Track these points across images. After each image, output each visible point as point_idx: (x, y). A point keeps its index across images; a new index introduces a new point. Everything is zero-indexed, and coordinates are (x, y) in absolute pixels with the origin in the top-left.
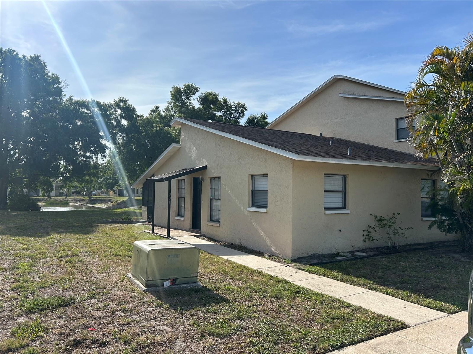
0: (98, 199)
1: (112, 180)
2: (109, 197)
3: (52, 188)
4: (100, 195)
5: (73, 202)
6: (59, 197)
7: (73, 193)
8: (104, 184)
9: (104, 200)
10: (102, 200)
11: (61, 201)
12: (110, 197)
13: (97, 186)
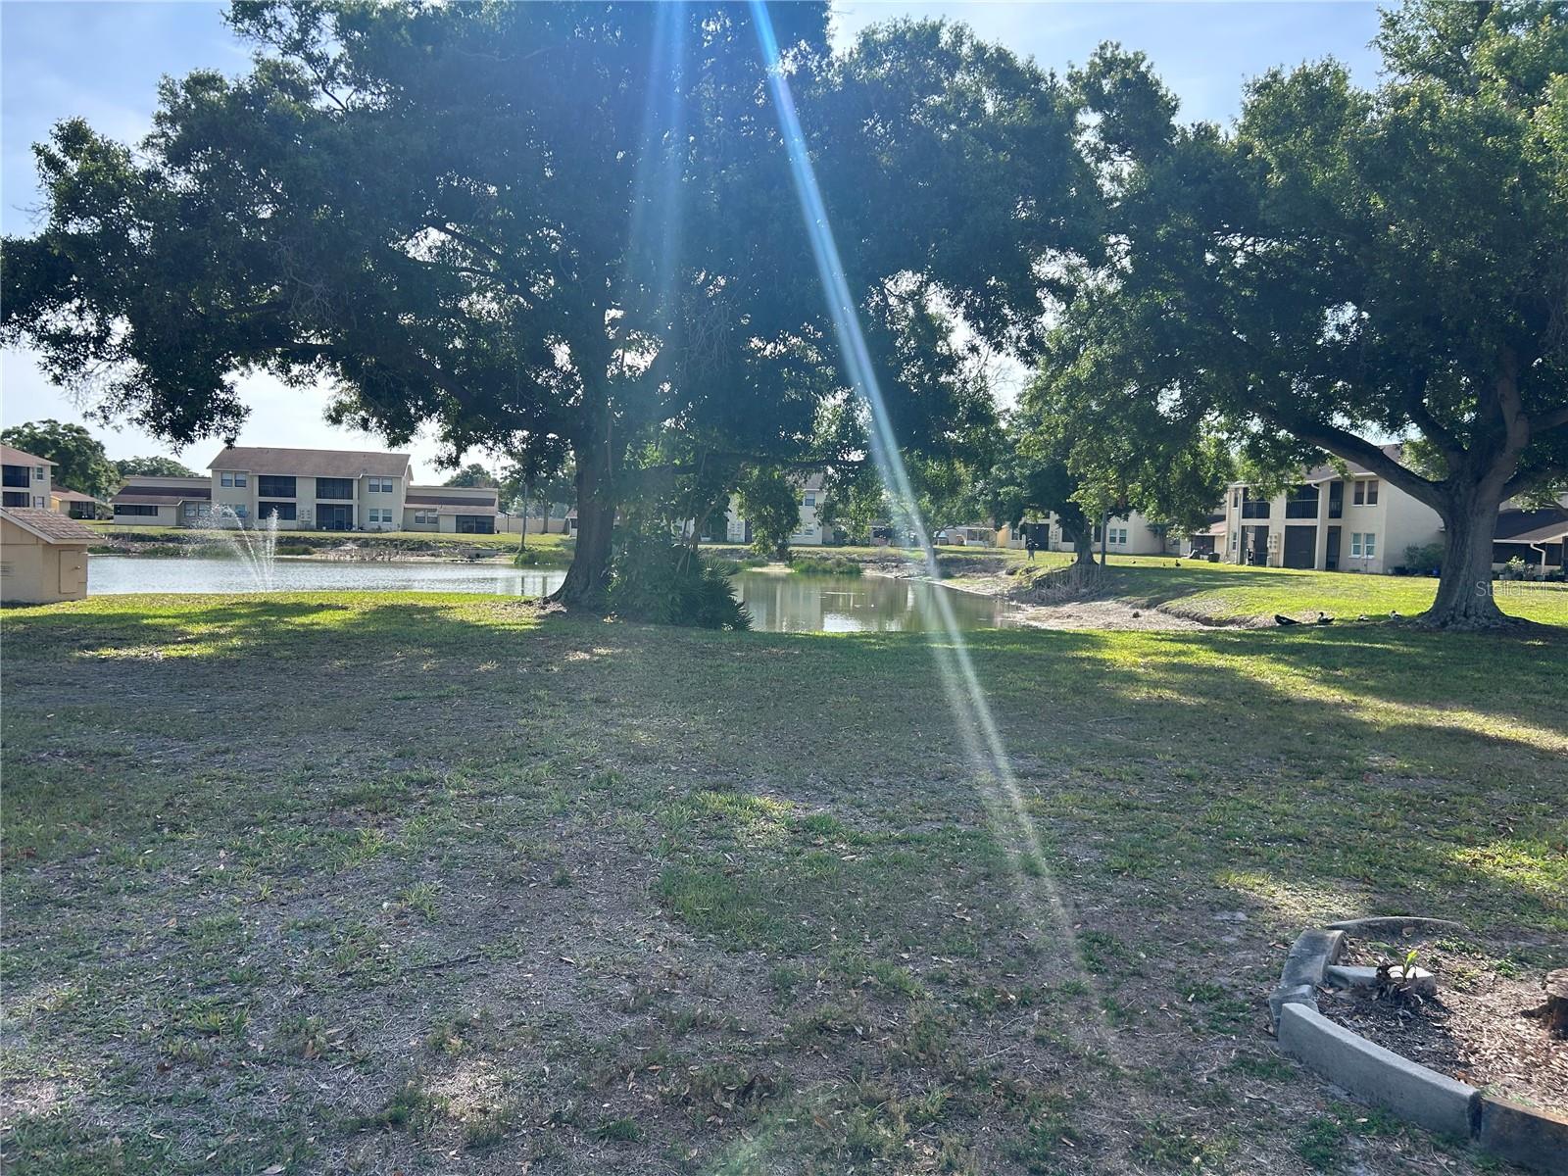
0: (960, 560)
1: (1019, 485)
2: (994, 550)
3: (793, 518)
4: (962, 544)
5: (875, 566)
6: (834, 549)
7: (876, 535)
8: (985, 502)
9: (981, 562)
10: (969, 562)
11: (839, 564)
12: (996, 553)
13: (958, 512)
